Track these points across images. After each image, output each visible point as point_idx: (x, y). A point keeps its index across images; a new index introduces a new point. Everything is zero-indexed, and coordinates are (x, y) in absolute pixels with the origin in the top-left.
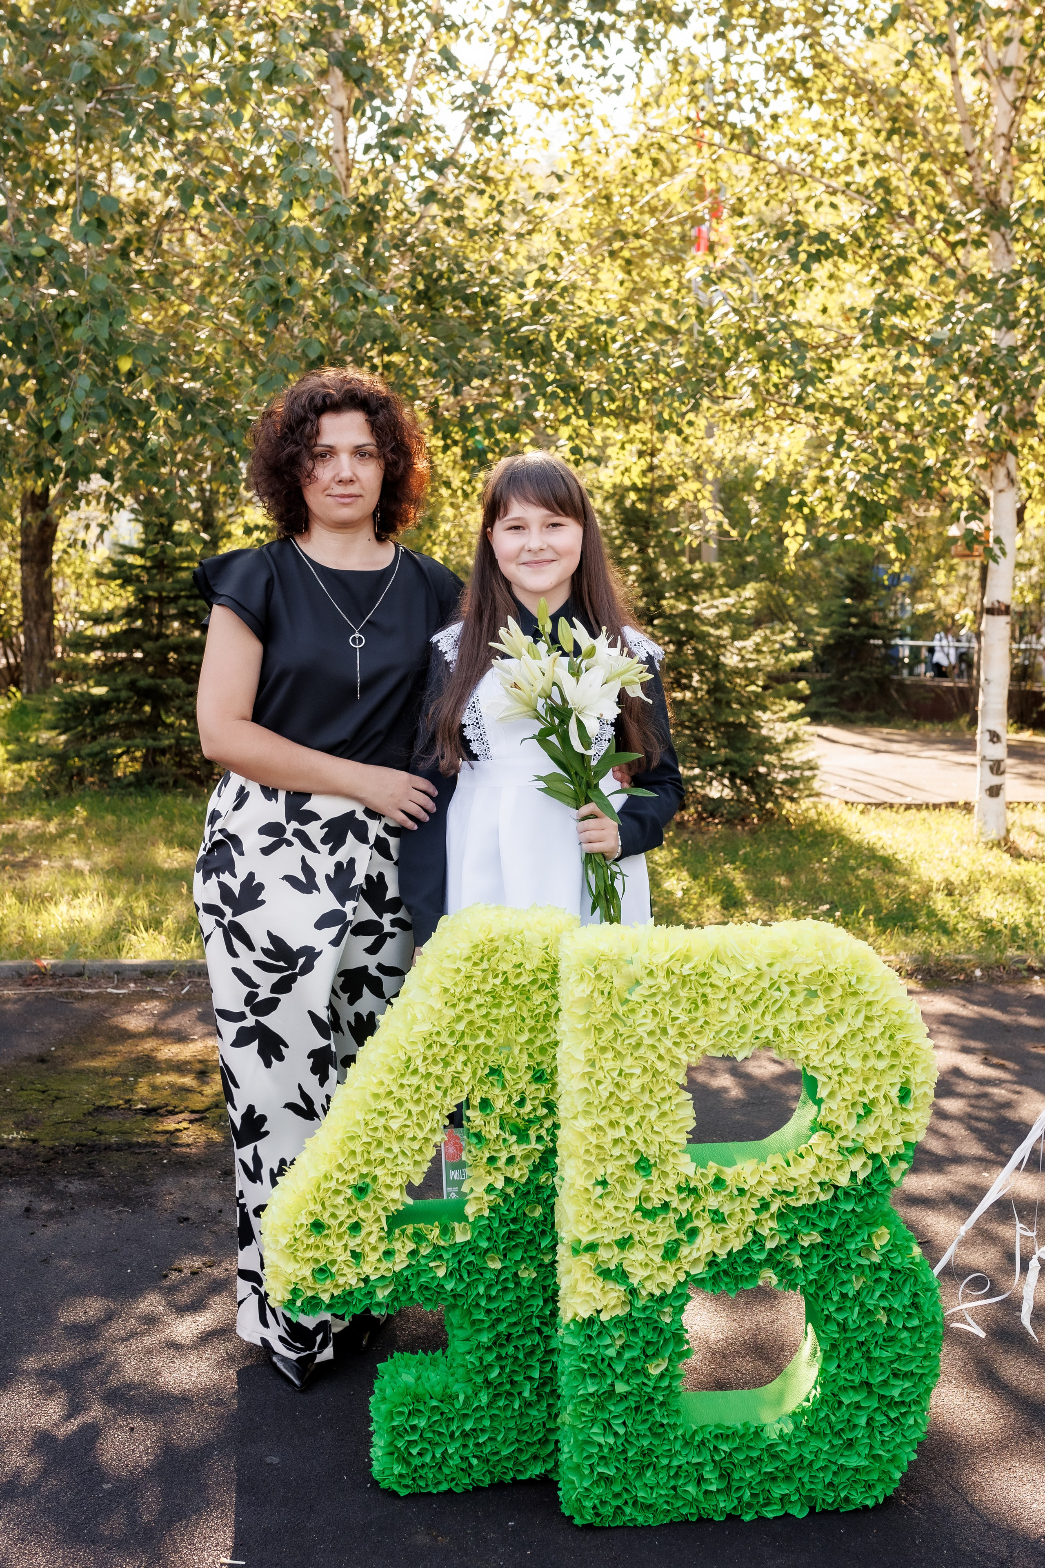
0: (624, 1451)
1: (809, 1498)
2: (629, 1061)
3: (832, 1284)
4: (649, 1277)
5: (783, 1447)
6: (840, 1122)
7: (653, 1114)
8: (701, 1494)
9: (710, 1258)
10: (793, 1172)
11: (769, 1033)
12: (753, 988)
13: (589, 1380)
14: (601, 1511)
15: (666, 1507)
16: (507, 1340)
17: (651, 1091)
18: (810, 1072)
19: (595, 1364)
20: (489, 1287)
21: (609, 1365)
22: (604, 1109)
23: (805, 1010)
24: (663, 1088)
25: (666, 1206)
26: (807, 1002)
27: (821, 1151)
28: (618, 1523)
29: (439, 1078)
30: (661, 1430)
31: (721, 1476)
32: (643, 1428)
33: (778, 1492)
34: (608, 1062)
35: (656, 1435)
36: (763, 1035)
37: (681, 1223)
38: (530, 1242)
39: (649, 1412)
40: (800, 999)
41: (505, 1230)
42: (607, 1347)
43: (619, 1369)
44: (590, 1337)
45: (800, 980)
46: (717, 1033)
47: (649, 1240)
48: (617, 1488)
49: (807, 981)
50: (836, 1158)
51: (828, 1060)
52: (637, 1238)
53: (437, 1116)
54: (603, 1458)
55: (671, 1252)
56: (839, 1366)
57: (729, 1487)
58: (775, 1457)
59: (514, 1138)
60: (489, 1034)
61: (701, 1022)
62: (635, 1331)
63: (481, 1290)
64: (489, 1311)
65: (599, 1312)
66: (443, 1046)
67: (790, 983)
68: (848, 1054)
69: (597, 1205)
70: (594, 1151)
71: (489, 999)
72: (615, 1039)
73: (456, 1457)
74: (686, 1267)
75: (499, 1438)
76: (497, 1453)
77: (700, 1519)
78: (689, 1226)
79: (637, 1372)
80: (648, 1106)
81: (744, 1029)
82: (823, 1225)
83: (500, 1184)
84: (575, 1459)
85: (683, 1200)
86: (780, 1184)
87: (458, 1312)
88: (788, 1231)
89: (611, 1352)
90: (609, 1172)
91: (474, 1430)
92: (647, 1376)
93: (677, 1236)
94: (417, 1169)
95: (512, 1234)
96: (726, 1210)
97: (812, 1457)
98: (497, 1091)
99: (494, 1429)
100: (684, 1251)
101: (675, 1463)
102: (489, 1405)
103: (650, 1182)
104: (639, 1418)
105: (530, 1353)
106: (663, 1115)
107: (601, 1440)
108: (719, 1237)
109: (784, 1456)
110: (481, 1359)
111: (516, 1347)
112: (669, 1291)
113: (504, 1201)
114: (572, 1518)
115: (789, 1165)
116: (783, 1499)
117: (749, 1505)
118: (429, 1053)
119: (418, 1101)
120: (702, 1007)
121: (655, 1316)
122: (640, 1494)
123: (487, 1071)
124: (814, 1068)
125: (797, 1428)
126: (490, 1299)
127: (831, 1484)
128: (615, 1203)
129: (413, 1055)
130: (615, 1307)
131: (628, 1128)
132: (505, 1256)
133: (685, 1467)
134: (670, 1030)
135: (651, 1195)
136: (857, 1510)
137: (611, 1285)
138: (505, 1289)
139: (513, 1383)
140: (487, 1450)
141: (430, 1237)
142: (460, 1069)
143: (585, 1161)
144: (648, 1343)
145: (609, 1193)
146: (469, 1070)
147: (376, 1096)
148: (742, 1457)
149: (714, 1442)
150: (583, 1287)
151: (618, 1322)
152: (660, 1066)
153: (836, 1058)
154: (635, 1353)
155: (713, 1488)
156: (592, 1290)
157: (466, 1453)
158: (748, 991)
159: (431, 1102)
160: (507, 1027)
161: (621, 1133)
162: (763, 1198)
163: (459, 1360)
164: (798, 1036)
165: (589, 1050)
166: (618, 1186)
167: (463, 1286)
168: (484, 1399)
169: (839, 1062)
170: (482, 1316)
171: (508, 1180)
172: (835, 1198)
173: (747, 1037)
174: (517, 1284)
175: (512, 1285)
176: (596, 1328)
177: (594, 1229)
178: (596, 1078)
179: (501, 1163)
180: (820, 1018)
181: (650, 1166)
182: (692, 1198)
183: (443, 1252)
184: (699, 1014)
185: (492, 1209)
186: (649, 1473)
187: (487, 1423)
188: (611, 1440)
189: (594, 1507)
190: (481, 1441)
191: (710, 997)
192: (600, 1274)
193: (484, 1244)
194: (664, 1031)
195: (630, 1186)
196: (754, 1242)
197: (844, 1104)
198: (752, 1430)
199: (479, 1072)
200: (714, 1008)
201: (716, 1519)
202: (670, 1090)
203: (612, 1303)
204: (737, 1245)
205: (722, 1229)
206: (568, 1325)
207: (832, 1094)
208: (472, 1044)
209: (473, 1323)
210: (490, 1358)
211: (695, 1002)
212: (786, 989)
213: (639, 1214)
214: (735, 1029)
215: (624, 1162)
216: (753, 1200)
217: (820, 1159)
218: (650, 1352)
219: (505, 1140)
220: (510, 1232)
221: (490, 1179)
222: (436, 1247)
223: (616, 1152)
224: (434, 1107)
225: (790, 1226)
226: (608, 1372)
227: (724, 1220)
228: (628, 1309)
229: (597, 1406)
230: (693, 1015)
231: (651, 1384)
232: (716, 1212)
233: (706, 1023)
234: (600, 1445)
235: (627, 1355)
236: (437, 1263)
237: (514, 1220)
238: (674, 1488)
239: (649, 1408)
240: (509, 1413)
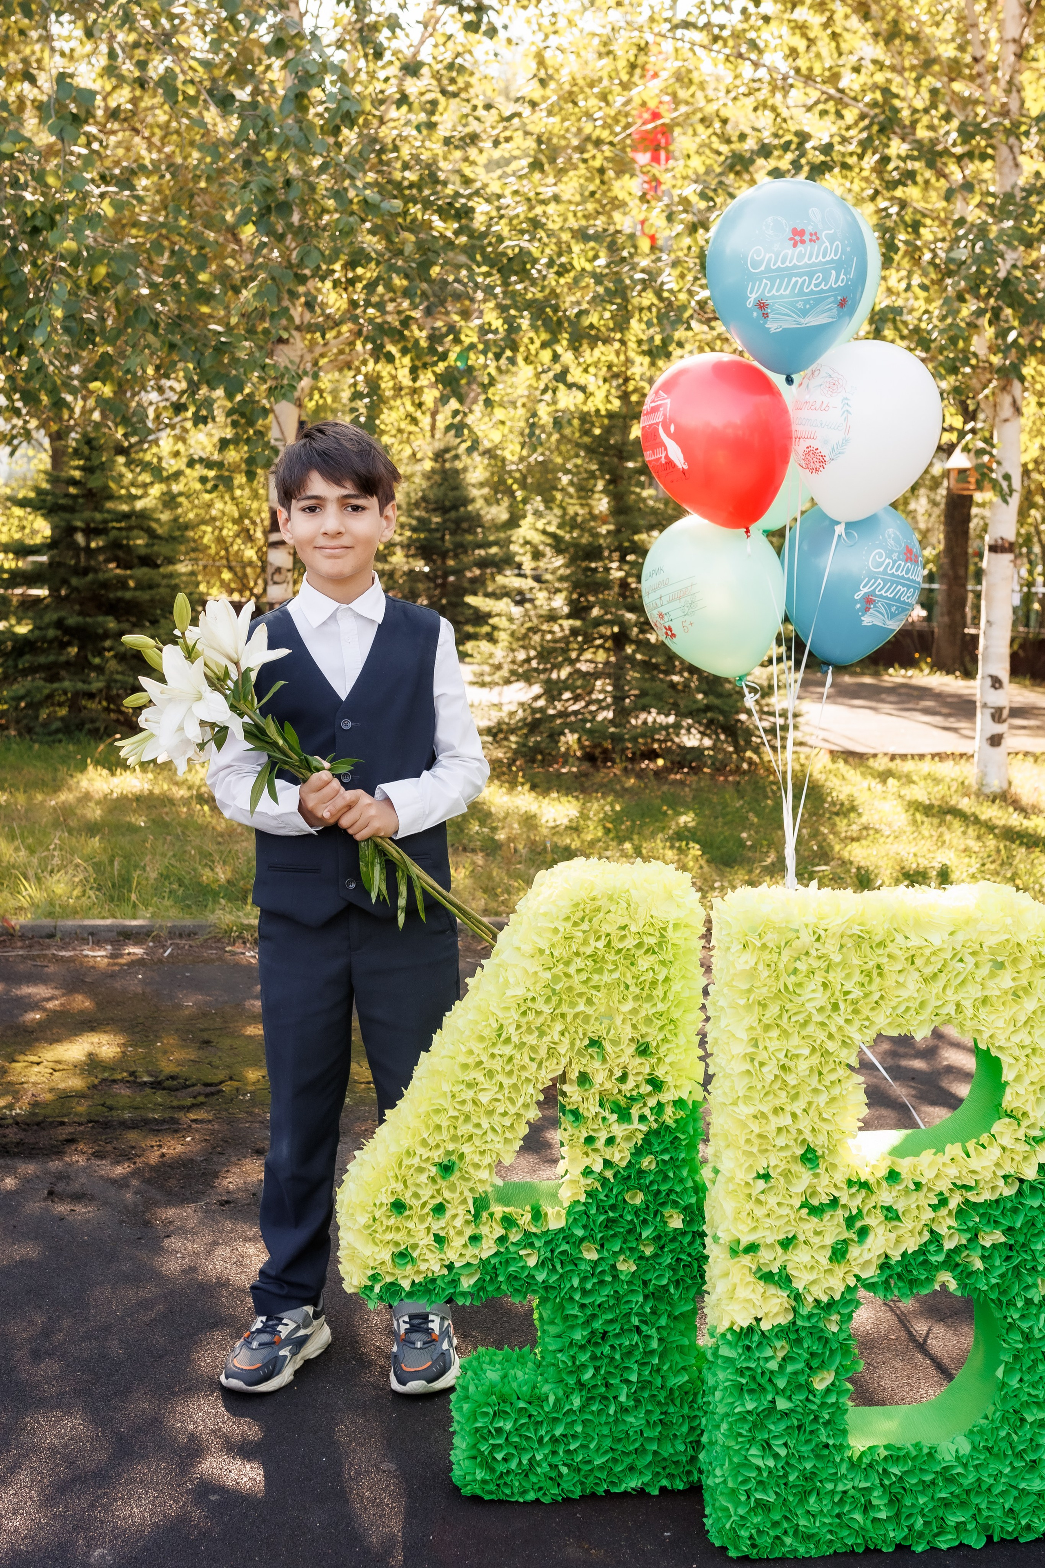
0: (786, 1475)
1: (986, 1527)
2: (795, 1040)
3: (1016, 1289)
4: (813, 1282)
5: (960, 1470)
6: (1028, 1108)
7: (822, 1099)
8: (868, 1522)
9: (882, 1260)
10: (974, 1163)
11: (951, 1009)
12: (933, 959)
13: (747, 1396)
14: (758, 1541)
15: (829, 1537)
16: (603, 1338)
17: (820, 1073)
18: (994, 1053)
19: (754, 1378)
20: (584, 1279)
21: (770, 1380)
22: (766, 1094)
23: (990, 983)
24: (833, 1070)
25: (835, 1201)
26: (992, 975)
27: (1006, 1141)
28: (777, 1555)
29: (533, 1048)
30: (826, 1452)
31: (891, 1501)
32: (805, 1449)
33: (952, 1519)
34: (773, 1042)
35: (818, 1457)
36: (944, 1011)
37: (850, 1221)
38: (629, 1232)
39: (812, 1432)
40: (985, 970)
41: (602, 1218)
42: (767, 1359)
43: (781, 1383)
44: (748, 1348)
45: (986, 949)
46: (894, 1008)
47: (816, 1240)
48: (776, 1516)
49: (993, 951)
50: (1023, 1147)
51: (1016, 1039)
52: (801, 1238)
53: (531, 1090)
54: (760, 1482)
55: (839, 1253)
56: (1021, 1380)
57: (897, 1515)
58: (950, 1480)
59: (615, 1117)
60: (589, 1002)
61: (876, 996)
62: (799, 1341)
63: (576, 1282)
64: (583, 1306)
65: (758, 1320)
66: (538, 1013)
67: (974, 954)
68: (1037, 1032)
69: (759, 1202)
70: (756, 1141)
71: (590, 963)
72: (780, 1016)
73: (545, 1465)
74: (857, 1271)
75: (592, 1446)
76: (589, 1462)
77: (867, 1549)
78: (859, 1224)
79: (800, 1386)
80: (816, 1091)
81: (922, 1004)
82: (1006, 1223)
83: (598, 1167)
84: (730, 1484)
85: (852, 1196)
86: (959, 1178)
87: (549, 1305)
88: (968, 1230)
89: (773, 1365)
90: (772, 1164)
91: (565, 1436)
92: (812, 1392)
93: (846, 1235)
94: (508, 1147)
95: (609, 1223)
96: (900, 1207)
97: (992, 1481)
98: (597, 1064)
99: (587, 1436)
100: (854, 1252)
101: (840, 1488)
102: (582, 1409)
103: (816, 1176)
104: (802, 1438)
105: (629, 1353)
106: (833, 1100)
107: (760, 1462)
108: (893, 1236)
109: (961, 1480)
110: (574, 1358)
111: (612, 1347)
112: (837, 1297)
113: (602, 1185)
114: (724, 1549)
115: (968, 1156)
116: (960, 1527)
117: (921, 1535)
118: (523, 1021)
119: (511, 1073)
120: (877, 980)
121: (821, 1325)
122: (802, 1522)
123: (586, 1042)
124: (1000, 1048)
125: (974, 1448)
126: (585, 1292)
127: (1011, 1510)
128: (779, 1199)
129: (505, 1023)
130: (776, 1314)
131: (794, 1115)
132: (602, 1246)
133: (852, 1492)
134: (842, 1006)
135: (819, 1189)
136: (1038, 1540)
137: (772, 1290)
138: (602, 1282)
139: (607, 1385)
140: (579, 1458)
141: (520, 1222)
142: (556, 1039)
143: (745, 1153)
144: (812, 1354)
145: (771, 1188)
146: (566, 1040)
147: (465, 1066)
148: (914, 1481)
149: (883, 1464)
150: (743, 1293)
151: (781, 1332)
152: (831, 1046)
153: (1022, 1036)
154: (800, 1366)
155: (883, 1515)
156: (752, 1296)
157: (555, 1460)
158: (928, 962)
159: (525, 1074)
160: (609, 995)
161: (785, 1120)
162: (941, 1193)
163: (549, 1359)
164: (983, 1013)
165: (752, 1028)
166: (782, 1180)
167: (555, 1277)
168: (576, 1402)
169: (1027, 1042)
170: (575, 1311)
171: (607, 1163)
172: (1020, 1192)
173: (926, 1014)
174: (615, 1277)
175: (609, 1279)
176: (756, 1338)
177: (755, 1229)
178: (759, 1059)
179: (600, 1144)
180: (1006, 993)
181: (817, 1157)
182: (863, 1192)
183: (534, 1240)
184: (874, 987)
185: (589, 1194)
186: (812, 1499)
187: (579, 1428)
188: (771, 1463)
189: (751, 1537)
190: (572, 1447)
191: (886, 968)
192: (760, 1278)
193: (580, 1233)
194: (835, 1007)
195: (794, 1181)
196: (931, 1242)
197: (1032, 1088)
198: (926, 1451)
199: (578, 1042)
200: (890, 982)
201: (884, 1550)
202: (842, 1072)
203: (775, 1311)
204: (912, 1245)
205: (895, 1227)
206: (723, 1335)
207: (1018, 1078)
208: (570, 1013)
209: (566, 1318)
210: (584, 1357)
211: (869, 975)
212: (970, 961)
213: (805, 1211)
214: (914, 1005)
215: (788, 1154)
216: (931, 1195)
217: (1004, 1149)
218: (815, 1364)
219: (604, 1119)
220: (609, 1220)
221: (587, 1162)
222: (527, 1234)
223: (781, 1141)
224: (528, 1080)
225: (971, 1224)
226: (769, 1388)
227: (898, 1218)
228: (791, 1317)
229: (755, 1425)
230: (868, 988)
231: (818, 1401)
232: (888, 1209)
233: (882, 997)
234: (759, 1469)
235: (790, 1368)
236: (529, 1251)
237: (613, 1207)
238: (838, 1516)
239: (814, 1427)
240: (603, 1419)
